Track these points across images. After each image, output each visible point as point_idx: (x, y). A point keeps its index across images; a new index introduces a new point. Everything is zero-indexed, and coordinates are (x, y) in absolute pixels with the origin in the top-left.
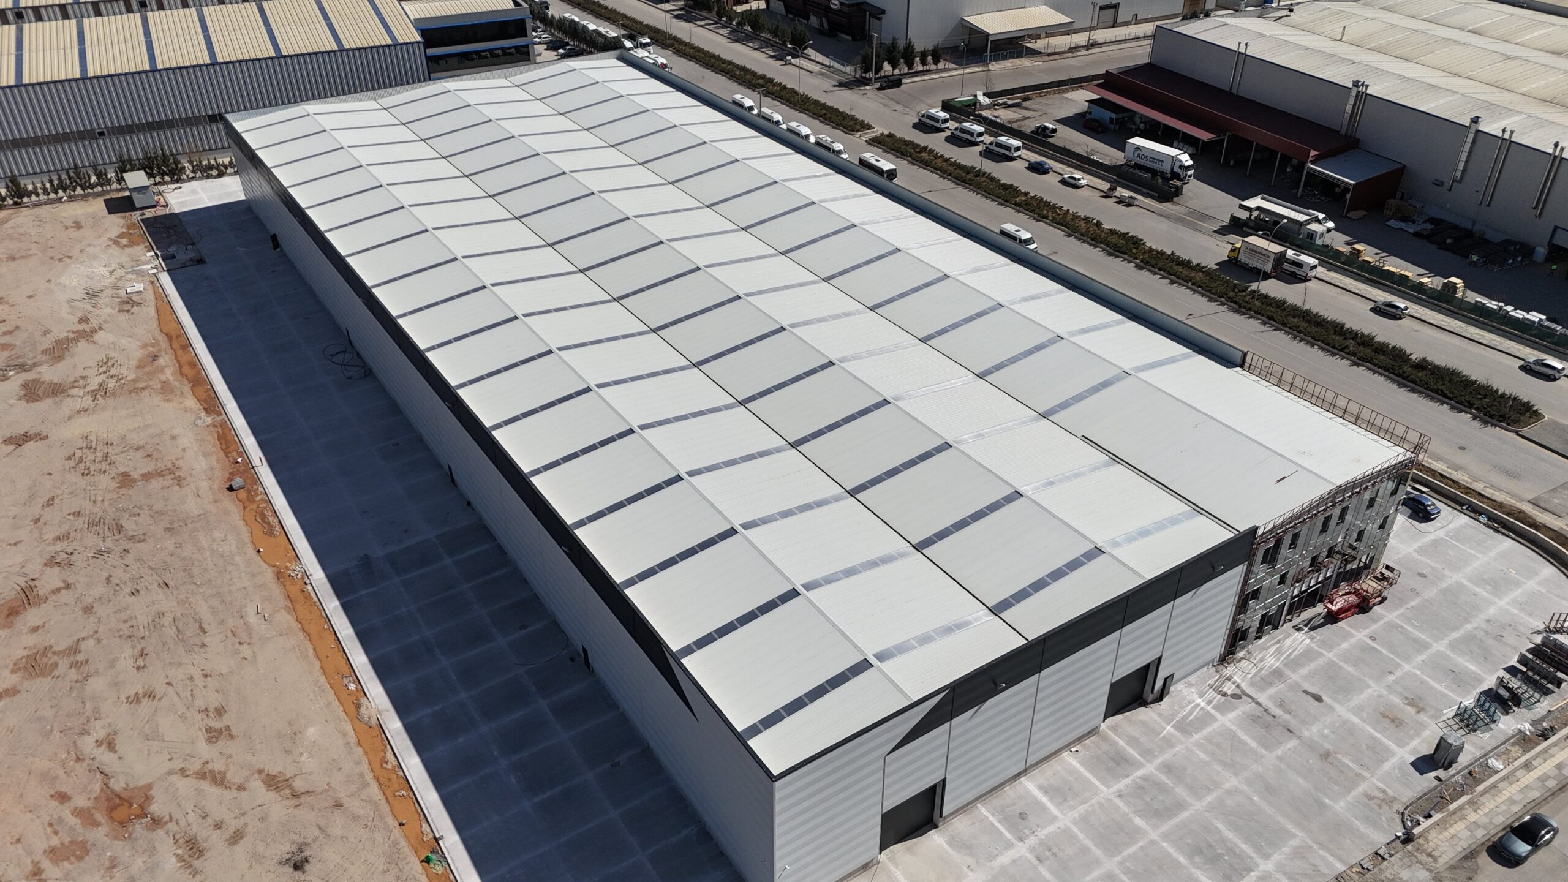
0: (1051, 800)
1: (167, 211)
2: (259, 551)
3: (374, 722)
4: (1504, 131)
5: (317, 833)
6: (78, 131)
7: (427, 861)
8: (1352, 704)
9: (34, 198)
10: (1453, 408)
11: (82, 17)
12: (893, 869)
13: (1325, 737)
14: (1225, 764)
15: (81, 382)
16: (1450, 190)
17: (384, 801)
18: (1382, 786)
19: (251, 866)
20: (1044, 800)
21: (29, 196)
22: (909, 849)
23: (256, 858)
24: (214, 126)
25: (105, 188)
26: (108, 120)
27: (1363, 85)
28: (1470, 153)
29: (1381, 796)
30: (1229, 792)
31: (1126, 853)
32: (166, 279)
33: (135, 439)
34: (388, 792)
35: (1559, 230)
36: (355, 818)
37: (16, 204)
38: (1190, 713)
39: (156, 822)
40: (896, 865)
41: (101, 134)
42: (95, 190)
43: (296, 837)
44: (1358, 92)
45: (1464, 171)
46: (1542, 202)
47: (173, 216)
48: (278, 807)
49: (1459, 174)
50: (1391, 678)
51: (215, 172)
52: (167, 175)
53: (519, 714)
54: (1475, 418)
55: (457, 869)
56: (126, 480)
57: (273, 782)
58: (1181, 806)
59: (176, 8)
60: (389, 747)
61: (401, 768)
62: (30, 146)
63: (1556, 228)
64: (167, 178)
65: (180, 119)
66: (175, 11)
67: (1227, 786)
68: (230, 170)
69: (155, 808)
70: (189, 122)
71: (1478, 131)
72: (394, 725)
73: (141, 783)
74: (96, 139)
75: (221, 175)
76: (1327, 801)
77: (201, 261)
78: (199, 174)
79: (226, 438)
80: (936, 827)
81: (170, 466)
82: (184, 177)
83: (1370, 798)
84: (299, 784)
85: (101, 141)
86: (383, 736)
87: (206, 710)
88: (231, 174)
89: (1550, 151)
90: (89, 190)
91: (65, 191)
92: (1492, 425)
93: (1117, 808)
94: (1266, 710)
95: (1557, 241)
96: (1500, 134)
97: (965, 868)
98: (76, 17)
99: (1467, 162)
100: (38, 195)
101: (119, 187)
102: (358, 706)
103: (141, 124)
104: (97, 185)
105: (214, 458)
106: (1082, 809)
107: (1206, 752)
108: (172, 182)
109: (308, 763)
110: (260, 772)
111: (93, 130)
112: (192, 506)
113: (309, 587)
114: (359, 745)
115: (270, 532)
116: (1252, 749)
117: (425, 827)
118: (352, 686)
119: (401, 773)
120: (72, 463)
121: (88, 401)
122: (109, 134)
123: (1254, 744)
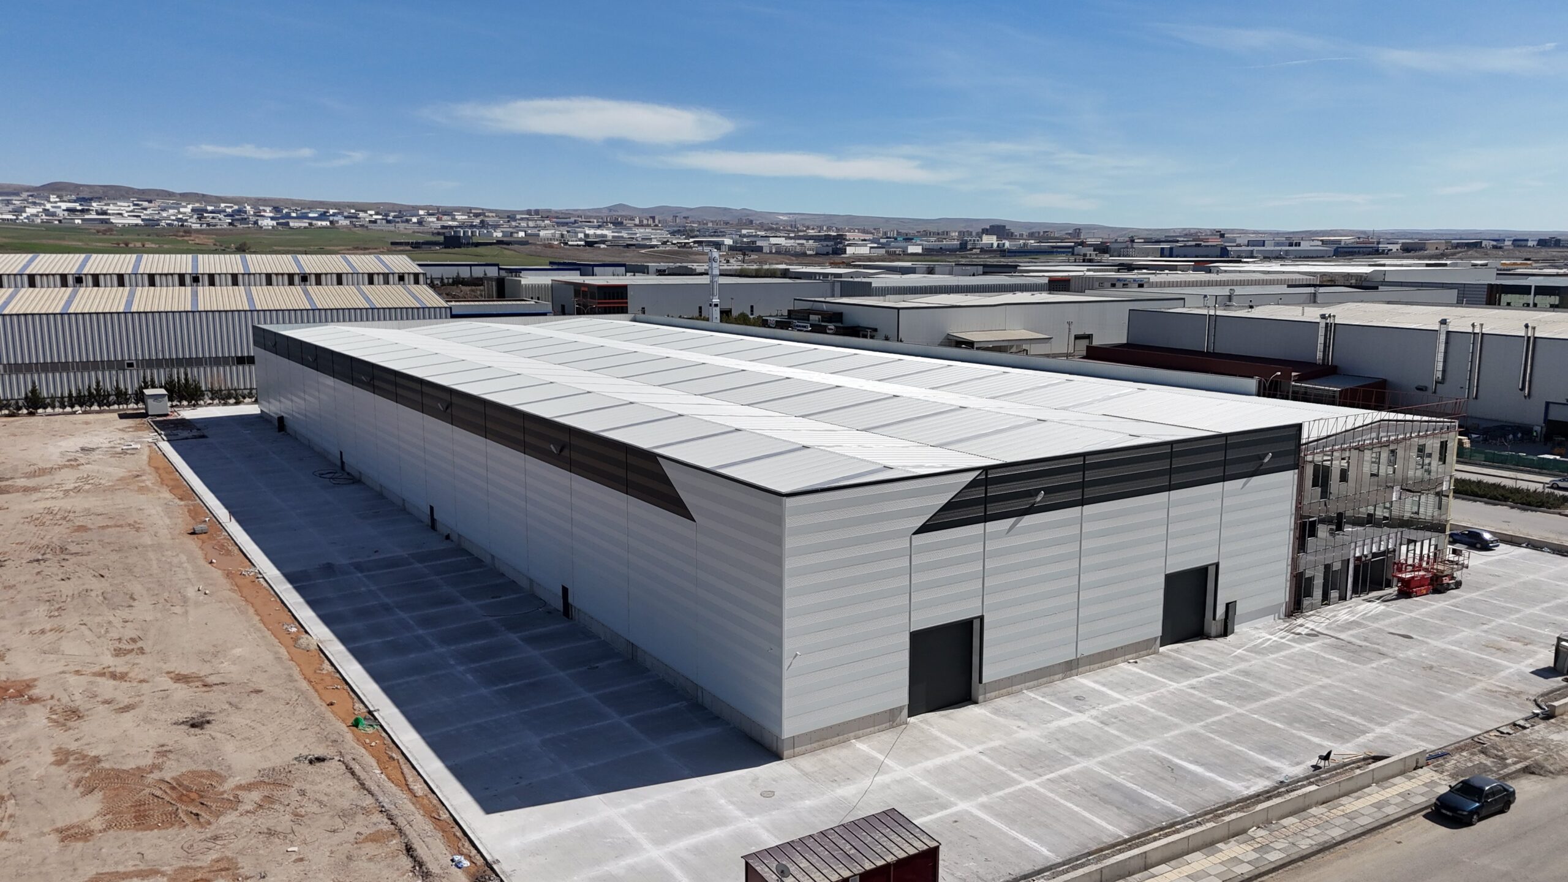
0: (1111, 689)
1: (179, 417)
2: (211, 563)
3: (313, 647)
4: (1473, 325)
5: (227, 706)
6: (109, 361)
7: (356, 724)
8: (1446, 640)
9: (49, 410)
10: (1486, 503)
11: (137, 286)
12: (926, 727)
13: (1425, 658)
14: (1312, 672)
15: (56, 486)
16: (1435, 392)
17: (312, 691)
18: (1505, 685)
19: (138, 725)
20: (1104, 689)
21: (45, 408)
22: (943, 716)
23: (146, 720)
24: (241, 368)
25: (121, 407)
26: (140, 352)
27: (1330, 316)
28: (1446, 352)
29: (1506, 691)
30: (1323, 687)
31: (1210, 720)
32: (166, 447)
33: (100, 510)
34: (319, 687)
35: (1551, 405)
36: (274, 699)
37: (31, 414)
38: (1262, 643)
39: (32, 700)
40: (931, 725)
41: (130, 365)
42: (111, 407)
43: (199, 709)
44: (1327, 324)
45: (1444, 371)
46: (1527, 384)
47: (184, 419)
48: (181, 692)
49: (1439, 375)
50: (1485, 627)
51: (232, 401)
52: (186, 400)
53: (483, 642)
54: (1512, 508)
55: (392, 729)
56: (82, 528)
57: (181, 678)
58: (1268, 694)
59: (226, 285)
60: (326, 661)
61: (338, 672)
62: (58, 371)
63: (1548, 404)
64: (185, 403)
65: (210, 358)
66: (224, 288)
67: (1320, 683)
68: (247, 400)
69: (35, 692)
70: (217, 361)
71: (1448, 333)
72: (336, 650)
73: (26, 678)
74: (124, 370)
75: (237, 403)
76: (1441, 692)
77: (203, 437)
78: (216, 401)
79: (198, 509)
80: (976, 703)
81: (132, 522)
82: (202, 402)
83: (1491, 691)
84: (211, 680)
85: (128, 372)
86: (322, 655)
87: (120, 639)
88: (248, 404)
89: (1522, 333)
90: (105, 407)
91: (81, 406)
92: (1532, 511)
93: (1192, 695)
94: (1349, 643)
95: (1551, 417)
96: (1470, 330)
97: (1015, 728)
98: (131, 285)
99: (1445, 362)
100: (53, 407)
101: (135, 406)
102: (296, 640)
103: (172, 360)
104: (114, 403)
105: (180, 521)
106: (1149, 695)
107: (1288, 664)
108: (188, 406)
109: (225, 666)
110: (168, 673)
111: (123, 360)
112: (147, 540)
113: (261, 580)
114: (292, 660)
115: (229, 553)
116: (1341, 664)
117: (358, 705)
118: (294, 630)
119: (338, 675)
120: (26, 520)
121: (61, 494)
122: (138, 366)
123: (1342, 661)
